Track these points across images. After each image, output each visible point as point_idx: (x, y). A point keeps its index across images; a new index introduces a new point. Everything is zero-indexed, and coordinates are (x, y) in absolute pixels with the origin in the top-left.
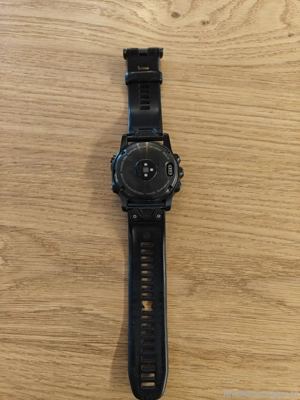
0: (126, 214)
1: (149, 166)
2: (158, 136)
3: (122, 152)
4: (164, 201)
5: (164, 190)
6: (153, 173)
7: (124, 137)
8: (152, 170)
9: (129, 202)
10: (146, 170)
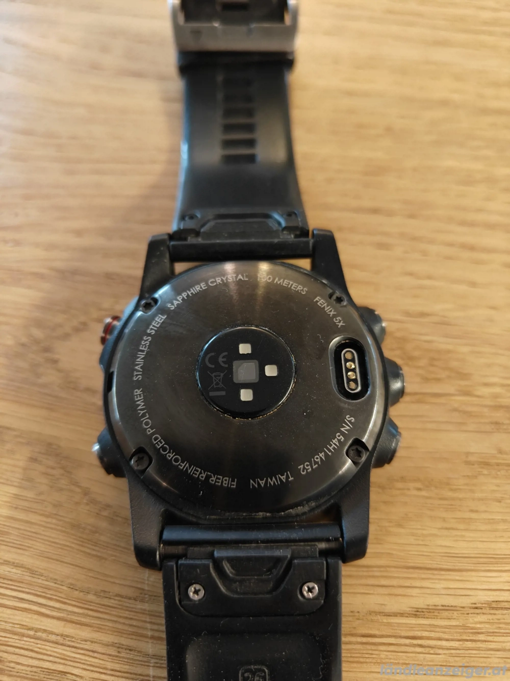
0: (153, 580)
1: (261, 356)
2: (289, 237)
3: (146, 299)
4: (334, 514)
5: (331, 464)
6: (279, 384)
7: (154, 247)
8: (271, 371)
9: (169, 520)
10: (245, 372)
